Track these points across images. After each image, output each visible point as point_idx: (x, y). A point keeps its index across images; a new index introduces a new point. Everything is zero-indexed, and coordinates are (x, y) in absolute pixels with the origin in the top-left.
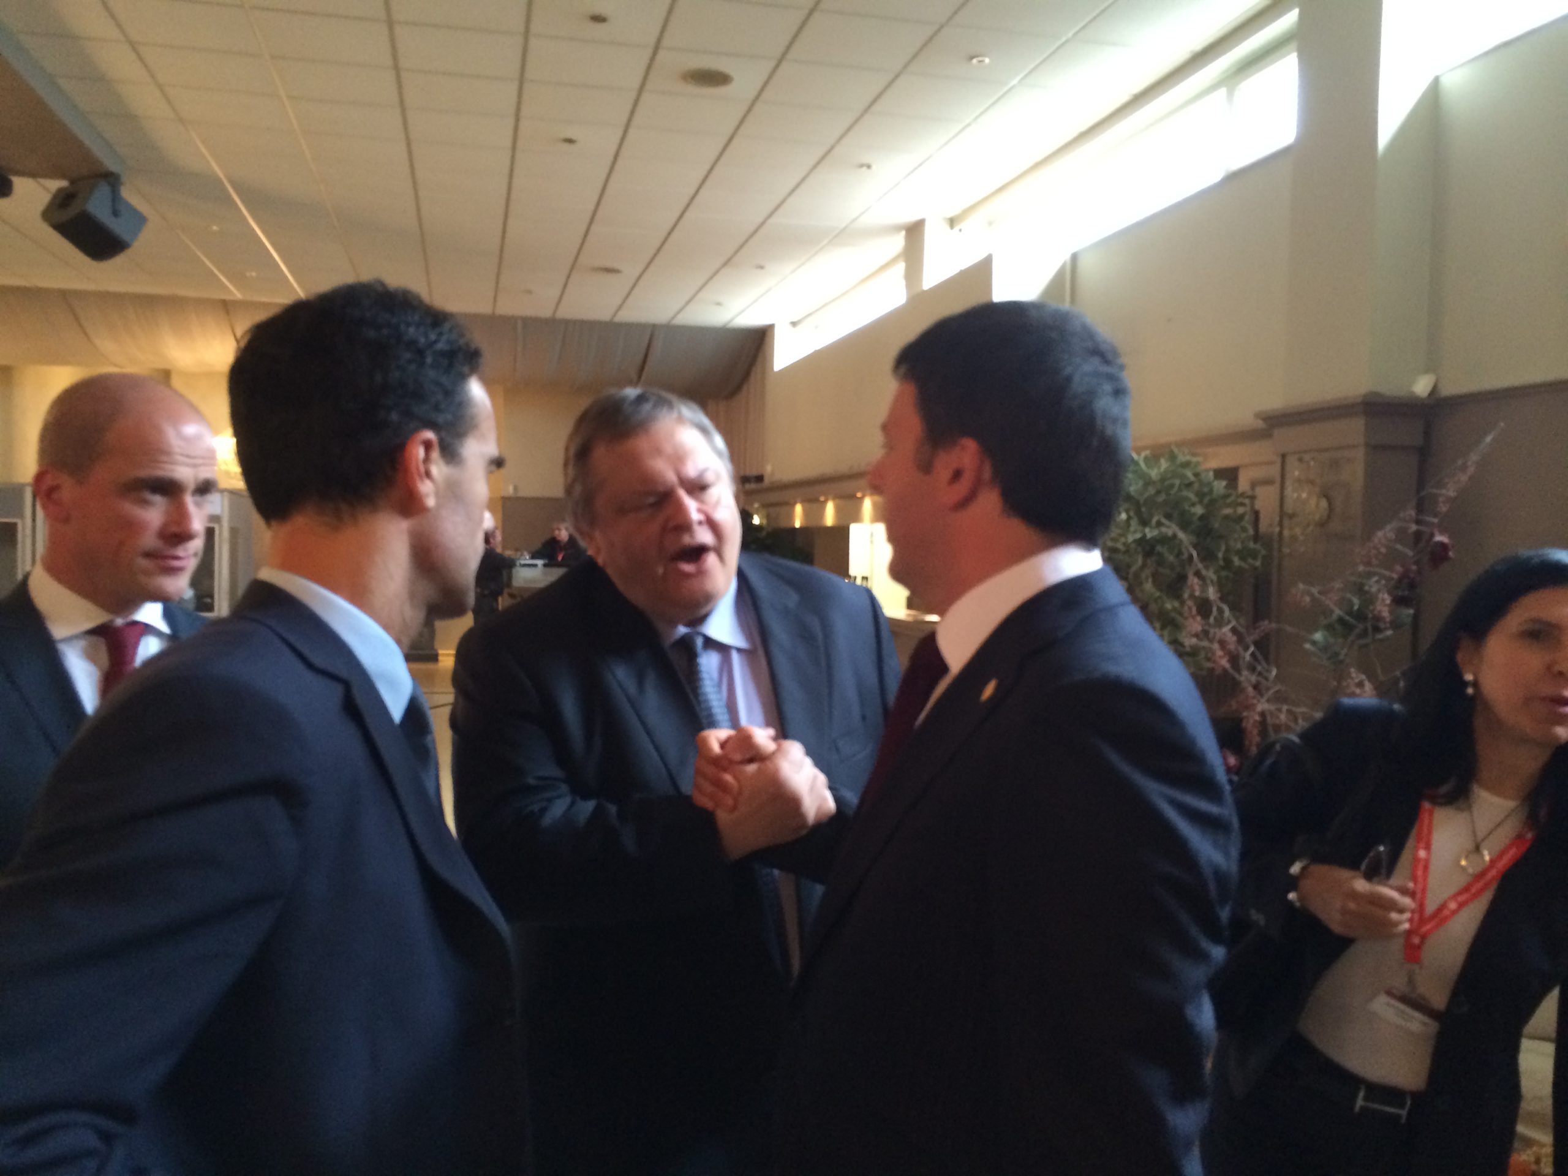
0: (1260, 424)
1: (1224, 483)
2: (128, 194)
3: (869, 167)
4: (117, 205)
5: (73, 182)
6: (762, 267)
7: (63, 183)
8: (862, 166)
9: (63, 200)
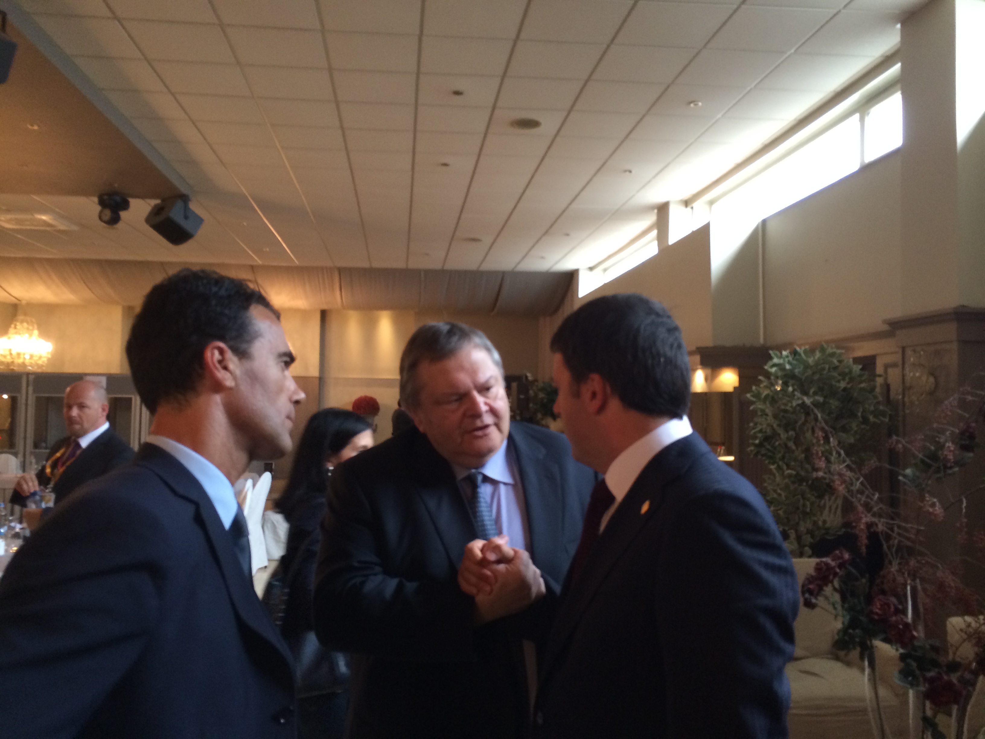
0: (886, 327)
1: (860, 367)
2: (193, 206)
3: (630, 172)
4: (187, 214)
5: (163, 200)
6: (568, 235)
7: (158, 201)
8: (625, 171)
9: (157, 211)
